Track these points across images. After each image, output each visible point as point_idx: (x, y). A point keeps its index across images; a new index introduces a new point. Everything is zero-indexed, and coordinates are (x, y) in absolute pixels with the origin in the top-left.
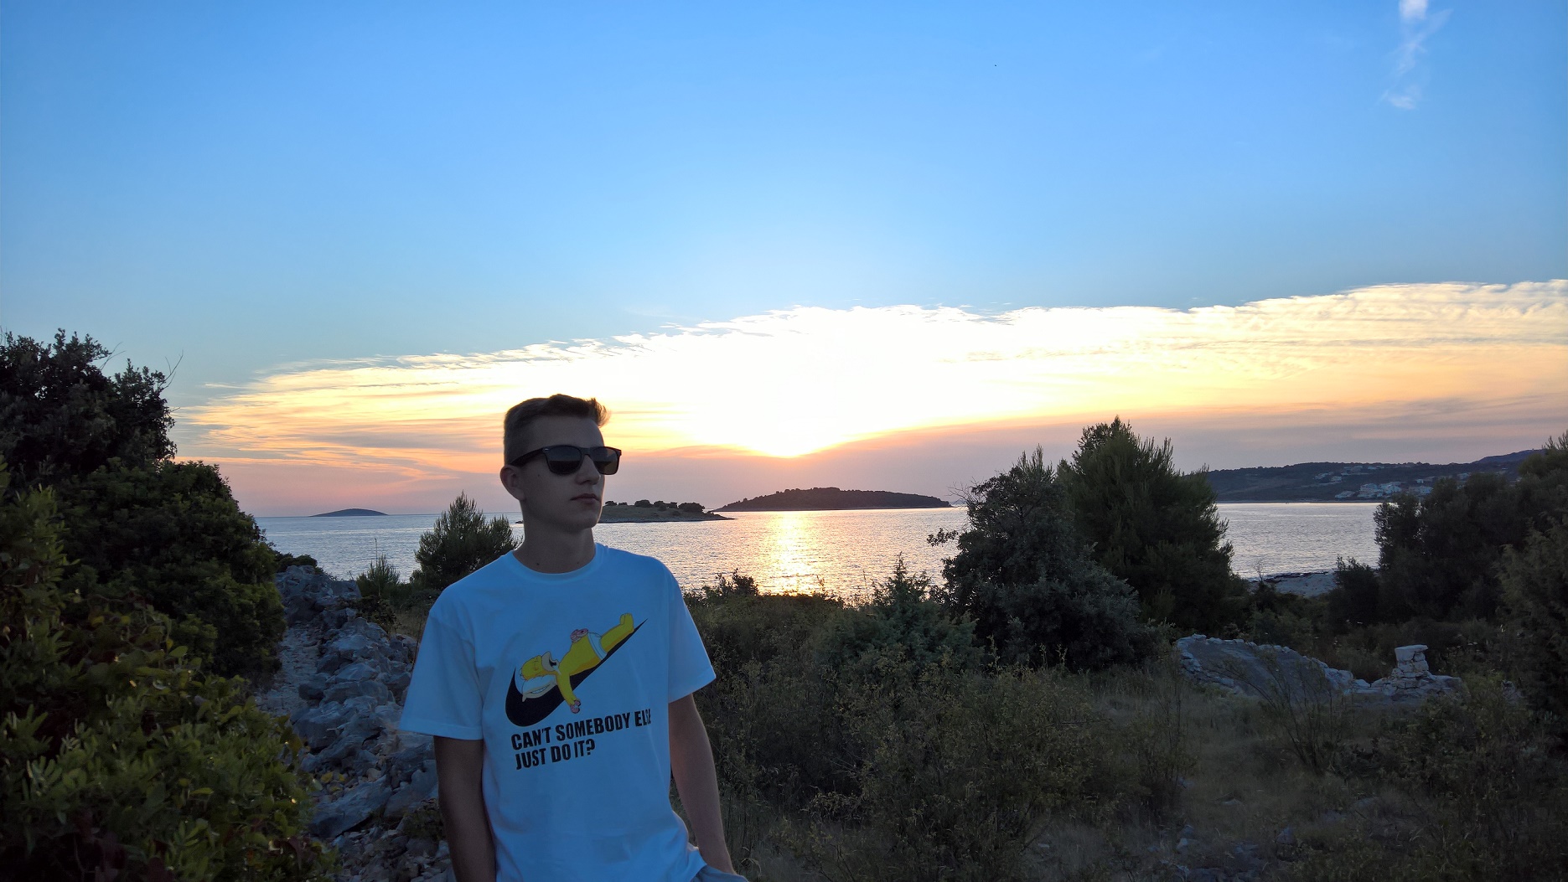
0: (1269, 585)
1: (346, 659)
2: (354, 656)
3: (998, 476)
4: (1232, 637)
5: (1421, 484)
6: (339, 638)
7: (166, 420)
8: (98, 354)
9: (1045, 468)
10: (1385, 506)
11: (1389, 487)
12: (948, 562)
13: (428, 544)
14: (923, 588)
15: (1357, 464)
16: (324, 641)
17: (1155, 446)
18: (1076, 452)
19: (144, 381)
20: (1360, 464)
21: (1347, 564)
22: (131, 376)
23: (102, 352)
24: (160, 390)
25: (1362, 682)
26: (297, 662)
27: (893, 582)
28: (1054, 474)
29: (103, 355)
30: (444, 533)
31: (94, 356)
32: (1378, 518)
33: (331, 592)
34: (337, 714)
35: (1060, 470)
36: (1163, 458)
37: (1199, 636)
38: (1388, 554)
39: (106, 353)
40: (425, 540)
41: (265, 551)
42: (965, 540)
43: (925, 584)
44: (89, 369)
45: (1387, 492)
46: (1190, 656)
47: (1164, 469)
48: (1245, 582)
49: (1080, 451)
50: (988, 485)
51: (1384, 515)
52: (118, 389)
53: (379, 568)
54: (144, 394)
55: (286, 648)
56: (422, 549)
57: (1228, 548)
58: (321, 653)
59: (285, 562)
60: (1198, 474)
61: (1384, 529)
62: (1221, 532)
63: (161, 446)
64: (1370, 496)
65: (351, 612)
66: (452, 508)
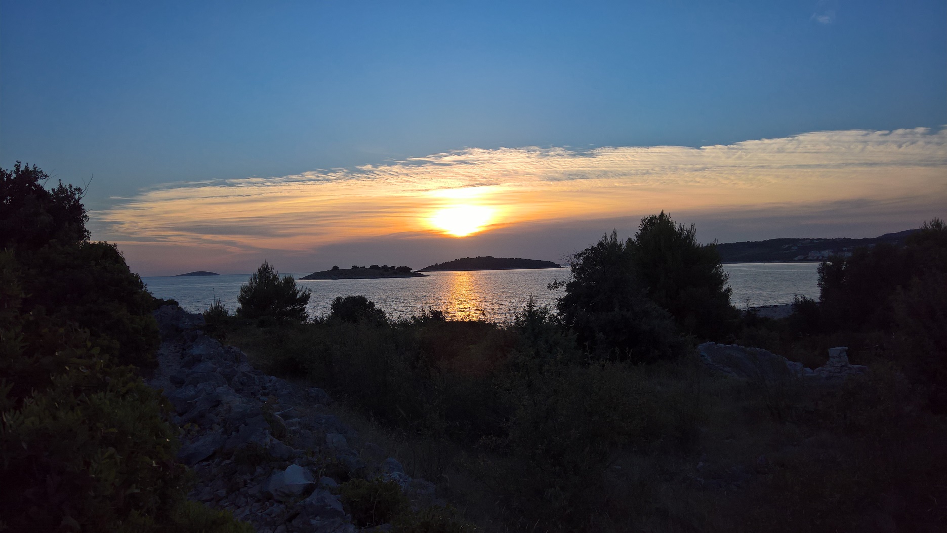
0: (753, 313)
1: (198, 360)
2: (203, 358)
3: (590, 247)
4: (730, 343)
5: (845, 251)
6: (193, 347)
7: (84, 217)
8: (41, 176)
9: (618, 243)
10: (824, 264)
11: (826, 253)
12: (560, 300)
13: (245, 292)
14: (545, 315)
15: (807, 239)
16: (184, 350)
17: (685, 228)
18: (637, 233)
19: (69, 193)
20: (809, 239)
21: (801, 299)
22: (62, 190)
23: (43, 175)
24: (80, 198)
25: (808, 369)
26: (168, 362)
27: (527, 311)
28: (624, 247)
29: (44, 177)
30: (254, 285)
31: (38, 178)
32: (820, 271)
33: (188, 320)
34: (193, 393)
35: (627, 244)
36: (690, 236)
37: (711, 343)
38: (825, 294)
39: (46, 176)
40: (243, 290)
41: (147, 296)
42: (570, 287)
43: (546, 312)
44: (36, 186)
45: (825, 256)
46: (705, 354)
47: (690, 242)
48: (738, 311)
49: (639, 232)
50: (584, 253)
51: (823, 269)
52: (54, 198)
53: (216, 307)
54: (70, 201)
55: (162, 354)
56: (242, 295)
57: (729, 290)
58: (183, 357)
59: (160, 303)
60: (711, 245)
61: (823, 278)
62: (725, 280)
63: (82, 233)
64: (815, 258)
65: (200, 332)
66: (259, 270)
